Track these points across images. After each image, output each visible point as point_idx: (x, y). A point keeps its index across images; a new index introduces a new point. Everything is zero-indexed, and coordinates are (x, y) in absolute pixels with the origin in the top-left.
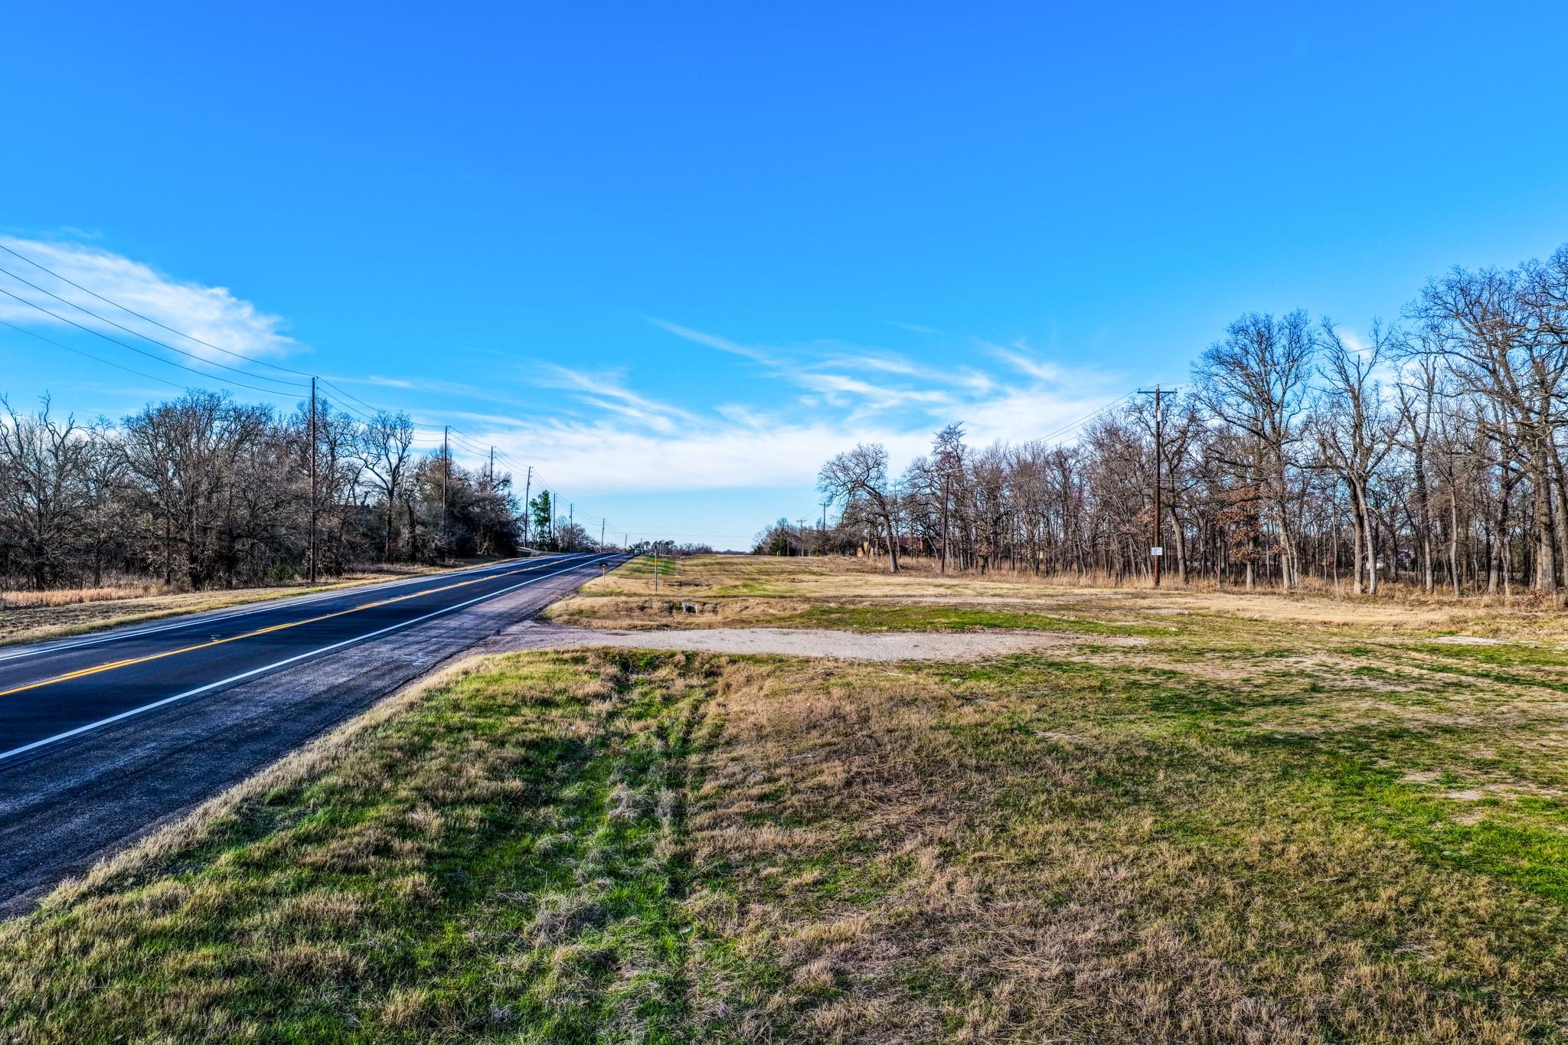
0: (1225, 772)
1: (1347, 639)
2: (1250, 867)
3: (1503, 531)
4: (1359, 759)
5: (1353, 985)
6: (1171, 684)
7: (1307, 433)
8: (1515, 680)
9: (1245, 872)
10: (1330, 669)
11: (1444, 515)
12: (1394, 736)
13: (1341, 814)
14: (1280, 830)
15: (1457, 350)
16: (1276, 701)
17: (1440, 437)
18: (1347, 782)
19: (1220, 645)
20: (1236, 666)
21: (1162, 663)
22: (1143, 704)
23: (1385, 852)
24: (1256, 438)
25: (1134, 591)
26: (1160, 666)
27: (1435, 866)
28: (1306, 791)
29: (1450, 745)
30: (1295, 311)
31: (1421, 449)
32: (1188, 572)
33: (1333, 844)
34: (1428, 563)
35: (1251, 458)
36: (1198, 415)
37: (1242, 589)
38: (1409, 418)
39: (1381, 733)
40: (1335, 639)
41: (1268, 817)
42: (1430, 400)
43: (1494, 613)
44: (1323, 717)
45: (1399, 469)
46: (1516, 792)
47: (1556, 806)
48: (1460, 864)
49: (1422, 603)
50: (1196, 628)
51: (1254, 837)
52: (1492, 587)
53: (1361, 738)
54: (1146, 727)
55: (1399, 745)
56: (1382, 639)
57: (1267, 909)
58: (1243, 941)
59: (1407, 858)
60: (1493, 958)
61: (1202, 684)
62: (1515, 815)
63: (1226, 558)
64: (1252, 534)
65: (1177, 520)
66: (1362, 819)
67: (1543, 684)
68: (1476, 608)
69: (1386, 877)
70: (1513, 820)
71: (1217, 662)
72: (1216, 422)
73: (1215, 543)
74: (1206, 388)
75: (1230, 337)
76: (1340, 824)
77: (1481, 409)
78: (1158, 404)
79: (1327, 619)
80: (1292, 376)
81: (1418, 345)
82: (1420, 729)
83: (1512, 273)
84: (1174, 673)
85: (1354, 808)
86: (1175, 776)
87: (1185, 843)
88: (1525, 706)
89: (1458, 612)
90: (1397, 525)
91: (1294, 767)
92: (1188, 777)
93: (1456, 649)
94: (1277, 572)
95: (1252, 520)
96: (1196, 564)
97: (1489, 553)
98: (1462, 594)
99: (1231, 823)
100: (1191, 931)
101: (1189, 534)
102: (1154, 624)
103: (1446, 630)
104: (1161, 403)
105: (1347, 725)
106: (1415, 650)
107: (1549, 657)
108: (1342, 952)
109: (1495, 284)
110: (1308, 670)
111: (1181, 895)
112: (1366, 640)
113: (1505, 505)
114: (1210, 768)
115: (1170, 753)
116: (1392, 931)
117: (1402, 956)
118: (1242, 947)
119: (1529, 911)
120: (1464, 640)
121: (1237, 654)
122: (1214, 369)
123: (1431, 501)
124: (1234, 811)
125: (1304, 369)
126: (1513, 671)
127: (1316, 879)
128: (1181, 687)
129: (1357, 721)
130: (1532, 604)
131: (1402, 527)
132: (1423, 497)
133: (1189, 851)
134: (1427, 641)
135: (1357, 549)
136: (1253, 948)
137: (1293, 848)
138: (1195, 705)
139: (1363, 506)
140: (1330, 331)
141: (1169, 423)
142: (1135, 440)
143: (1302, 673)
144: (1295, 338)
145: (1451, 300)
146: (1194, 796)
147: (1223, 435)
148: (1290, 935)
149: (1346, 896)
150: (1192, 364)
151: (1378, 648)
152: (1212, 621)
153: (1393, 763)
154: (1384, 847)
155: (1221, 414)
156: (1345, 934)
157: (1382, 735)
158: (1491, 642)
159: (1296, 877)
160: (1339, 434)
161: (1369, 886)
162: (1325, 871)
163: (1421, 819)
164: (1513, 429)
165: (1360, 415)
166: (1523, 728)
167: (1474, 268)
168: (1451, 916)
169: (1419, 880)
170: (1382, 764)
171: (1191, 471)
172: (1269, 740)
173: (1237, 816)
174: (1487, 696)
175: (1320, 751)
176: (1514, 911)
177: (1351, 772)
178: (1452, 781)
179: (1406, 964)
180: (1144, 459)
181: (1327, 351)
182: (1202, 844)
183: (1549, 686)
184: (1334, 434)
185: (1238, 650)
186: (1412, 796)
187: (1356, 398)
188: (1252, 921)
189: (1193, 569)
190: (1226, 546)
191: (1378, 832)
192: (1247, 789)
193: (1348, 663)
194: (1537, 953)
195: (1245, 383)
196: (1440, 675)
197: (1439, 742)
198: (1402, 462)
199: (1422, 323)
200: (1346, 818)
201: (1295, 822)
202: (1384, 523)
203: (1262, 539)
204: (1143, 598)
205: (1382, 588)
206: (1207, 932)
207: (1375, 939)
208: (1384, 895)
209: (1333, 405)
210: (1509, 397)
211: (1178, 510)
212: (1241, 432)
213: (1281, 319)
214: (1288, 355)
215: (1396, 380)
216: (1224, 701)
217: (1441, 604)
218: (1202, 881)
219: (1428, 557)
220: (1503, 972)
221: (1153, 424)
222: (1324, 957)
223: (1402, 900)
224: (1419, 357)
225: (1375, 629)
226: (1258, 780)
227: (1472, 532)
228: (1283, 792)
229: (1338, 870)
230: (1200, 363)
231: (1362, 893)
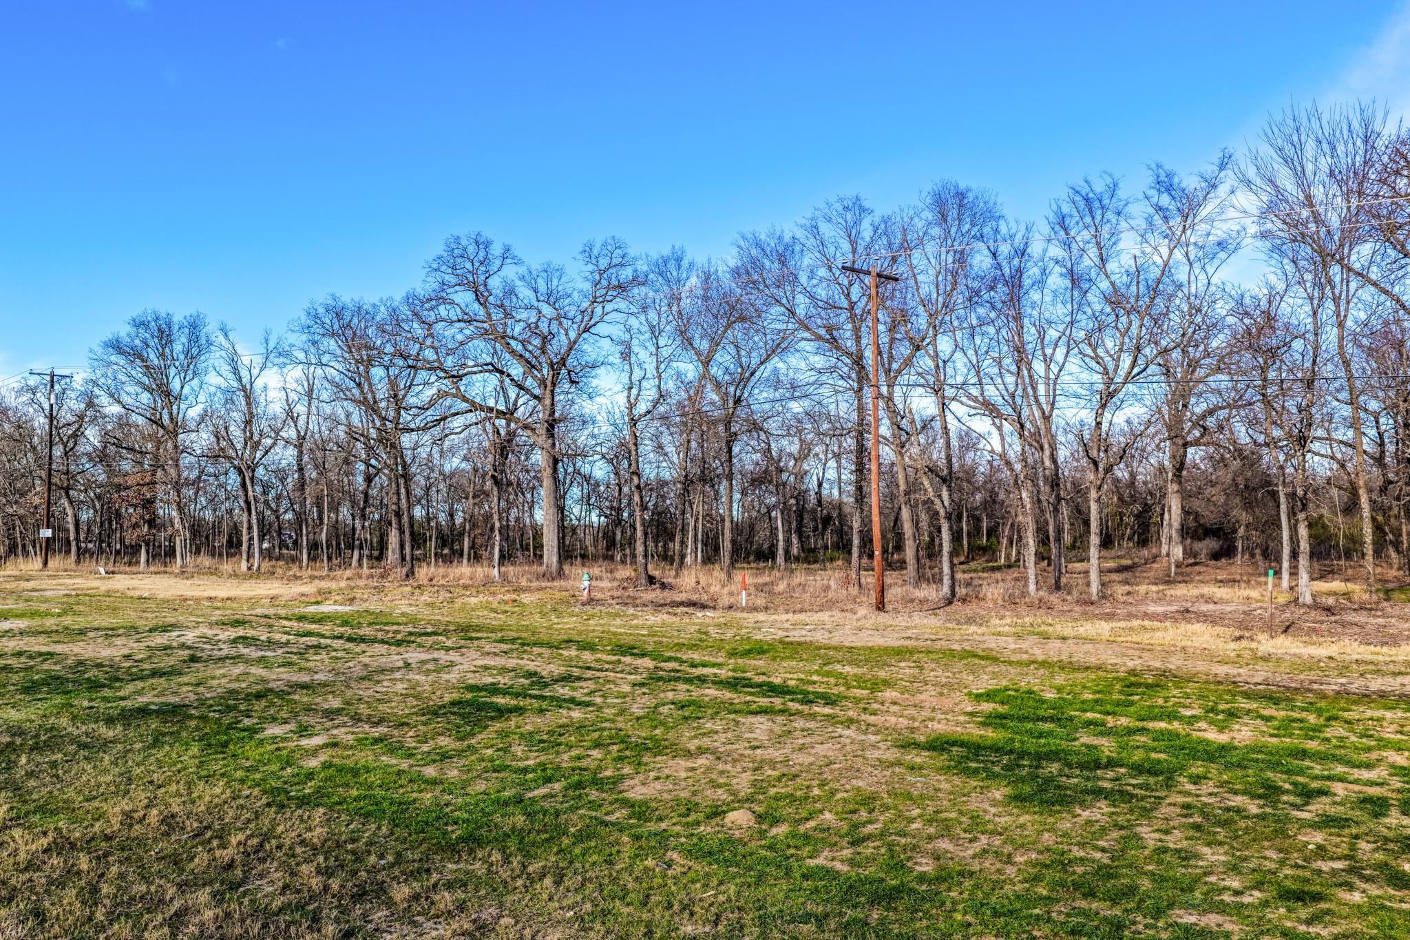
0: (91, 747)
1: (228, 612)
2: (108, 838)
3: (363, 517)
4: (226, 721)
5: (197, 932)
6: (46, 666)
7: (203, 425)
8: (362, 640)
9: (103, 844)
10: (208, 640)
11: (318, 503)
12: (259, 696)
13: (204, 773)
14: (142, 797)
15: (332, 364)
16: (154, 674)
17: (317, 436)
18: (213, 742)
19: (104, 624)
20: (119, 643)
21: (39, 645)
22: (12, 688)
23: (241, 801)
24: (154, 426)
25: (17, 573)
26: (36, 649)
27: (282, 806)
28: (174, 756)
29: (305, 699)
30: (195, 314)
31: (301, 445)
32: (81, 553)
33: (193, 802)
34: (305, 543)
35: (150, 445)
36: (96, 401)
37: (134, 569)
38: (292, 418)
39: (248, 695)
40: (218, 612)
41: (133, 786)
42: (310, 404)
43: (353, 584)
44: (198, 685)
45: (284, 462)
46: (353, 733)
47: (382, 740)
48: (303, 802)
49: (297, 578)
50: (81, 608)
51: (115, 810)
52: (354, 562)
53: (232, 702)
54: (13, 712)
55: (264, 703)
56: (259, 611)
57: (121, 876)
58: (92, 913)
59: (259, 804)
60: (319, 878)
61: (80, 663)
62: (350, 753)
63: (122, 540)
64: (147, 517)
65: (71, 503)
66: (223, 775)
67: (383, 642)
68: (340, 581)
69: (239, 824)
70: (348, 756)
71: (100, 640)
72: (116, 409)
73: (110, 524)
74: (105, 376)
75: (132, 330)
76: (202, 783)
77: (348, 415)
78: (52, 386)
79: (213, 594)
80: (190, 372)
81: (301, 356)
82: (283, 688)
83: (374, 306)
84: (51, 655)
85: (217, 766)
86: (39, 758)
87: (42, 825)
88: (366, 660)
89: (324, 584)
90: (282, 510)
91: (164, 735)
92: (54, 758)
93: (319, 616)
94: (171, 553)
95: (148, 503)
96: (90, 546)
97: (354, 534)
98: (330, 569)
99: (95, 798)
100: (37, 915)
101: (84, 517)
102: (35, 606)
103: (313, 600)
104: (57, 387)
105: (219, 690)
106: (286, 619)
107: (390, 619)
108: (190, 902)
109: (363, 312)
110: (189, 643)
111: (30, 880)
112: (245, 612)
113: (366, 494)
114: (79, 746)
115: (37, 736)
116: (238, 872)
117: (245, 894)
118: (90, 919)
119: (353, 832)
120: (327, 608)
121: (121, 631)
122: (113, 358)
123: (308, 490)
124: (99, 786)
125: (202, 366)
126: (361, 632)
127: (173, 838)
128: (58, 667)
129: (228, 686)
130: (382, 577)
131: (285, 512)
132: (302, 485)
133: (45, 834)
134: (297, 611)
135: (245, 531)
136: (102, 918)
137: (155, 812)
138: (70, 685)
139: (250, 493)
140: (226, 335)
141: (65, 407)
142: (26, 422)
143: (183, 646)
144: (194, 338)
145: (328, 321)
146: (57, 777)
147: (122, 423)
148: (142, 897)
149: (200, 848)
150: (91, 351)
151: (254, 619)
152: (99, 601)
153: (255, 721)
154: (239, 797)
155: (119, 402)
156: (195, 884)
157: (248, 697)
158: (348, 608)
159: (155, 839)
160: (232, 428)
161: (222, 836)
162: (183, 828)
163: (274, 767)
164: (373, 434)
165: (251, 413)
166: (363, 679)
167: (348, 297)
168: (290, 849)
169: (267, 822)
170: (247, 722)
171: (89, 455)
172: (144, 712)
173: (102, 790)
174: (340, 654)
175: (191, 717)
176: (340, 834)
177: (218, 733)
178: (303, 731)
179: (246, 901)
180: (36, 440)
181: (223, 353)
182: (61, 824)
183: (387, 643)
184: (226, 428)
185: (122, 627)
186: (269, 748)
187: (247, 397)
188: (104, 891)
189: (86, 550)
190: (122, 527)
191: (236, 785)
192: (115, 763)
193: (227, 633)
194: (355, 866)
195: (145, 375)
196: (304, 639)
197: (296, 697)
198: (285, 456)
199: (304, 337)
200: (209, 776)
201: (159, 787)
202: (271, 509)
203: (158, 521)
204: (28, 580)
205: (266, 565)
206: (55, 913)
207: (222, 883)
208: (234, 841)
209: (226, 402)
210: (371, 407)
211: (71, 492)
212: (140, 421)
213: (181, 318)
214: (187, 353)
215: (282, 384)
216: (102, 677)
217: (312, 578)
218: (55, 862)
219: (305, 538)
220: (326, 889)
221: (46, 406)
222: (172, 911)
223: (249, 843)
224: (301, 366)
225: (254, 602)
226: (129, 751)
227: (341, 517)
228: (152, 759)
229: (195, 825)
230: (99, 351)
231: (215, 843)
